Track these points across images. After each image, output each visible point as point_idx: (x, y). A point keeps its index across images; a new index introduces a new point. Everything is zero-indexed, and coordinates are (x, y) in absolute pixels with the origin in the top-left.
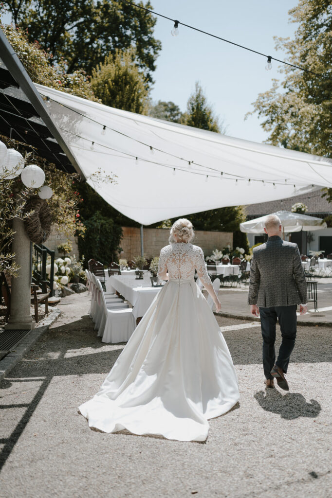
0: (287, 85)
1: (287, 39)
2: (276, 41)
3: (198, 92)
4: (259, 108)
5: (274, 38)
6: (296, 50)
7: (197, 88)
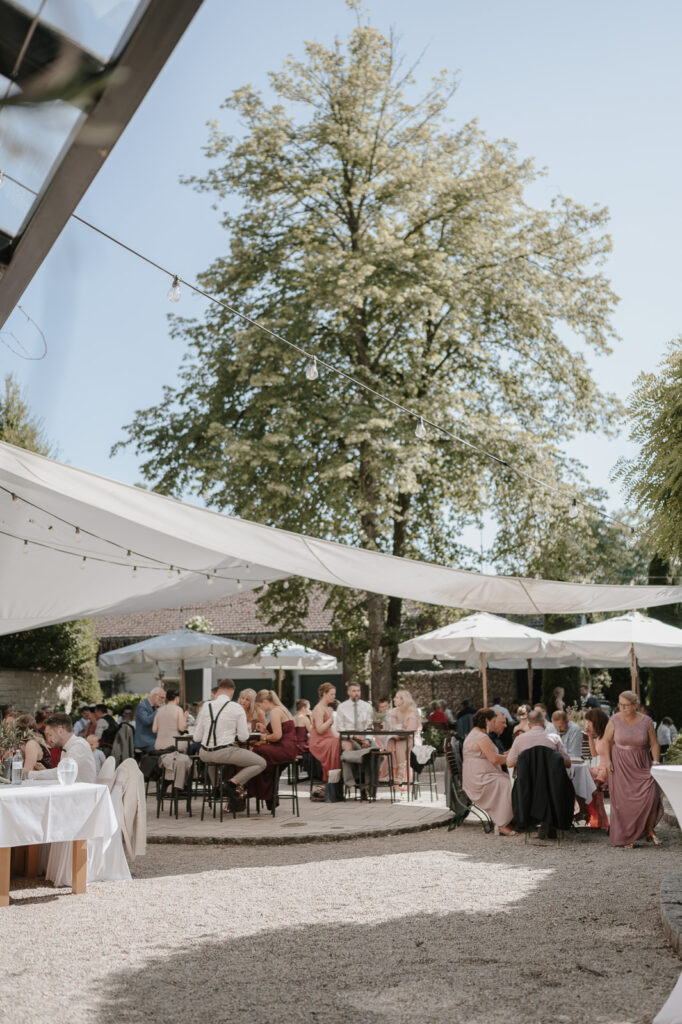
0: (185, 401)
1: (190, 321)
2: (172, 322)
3: (10, 395)
4: (139, 438)
5: (169, 316)
6: (206, 341)
7: (8, 387)
